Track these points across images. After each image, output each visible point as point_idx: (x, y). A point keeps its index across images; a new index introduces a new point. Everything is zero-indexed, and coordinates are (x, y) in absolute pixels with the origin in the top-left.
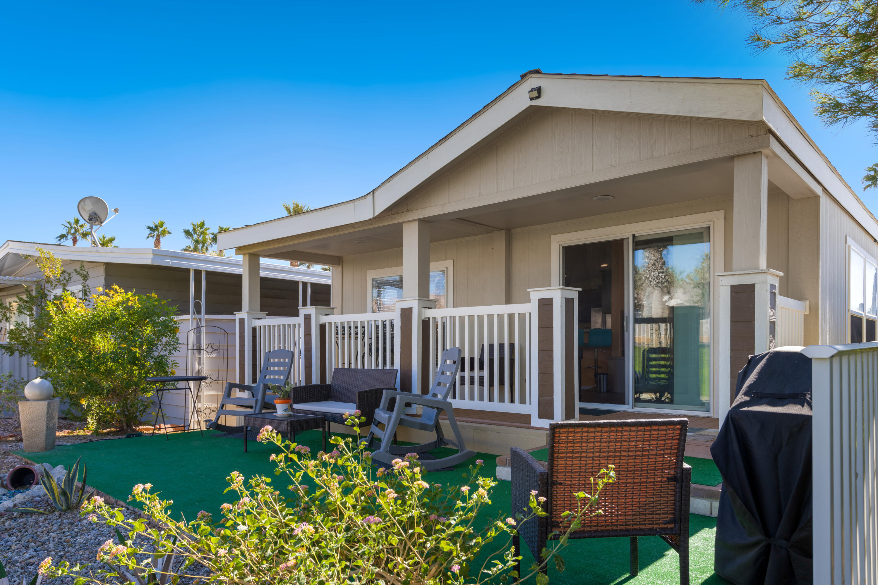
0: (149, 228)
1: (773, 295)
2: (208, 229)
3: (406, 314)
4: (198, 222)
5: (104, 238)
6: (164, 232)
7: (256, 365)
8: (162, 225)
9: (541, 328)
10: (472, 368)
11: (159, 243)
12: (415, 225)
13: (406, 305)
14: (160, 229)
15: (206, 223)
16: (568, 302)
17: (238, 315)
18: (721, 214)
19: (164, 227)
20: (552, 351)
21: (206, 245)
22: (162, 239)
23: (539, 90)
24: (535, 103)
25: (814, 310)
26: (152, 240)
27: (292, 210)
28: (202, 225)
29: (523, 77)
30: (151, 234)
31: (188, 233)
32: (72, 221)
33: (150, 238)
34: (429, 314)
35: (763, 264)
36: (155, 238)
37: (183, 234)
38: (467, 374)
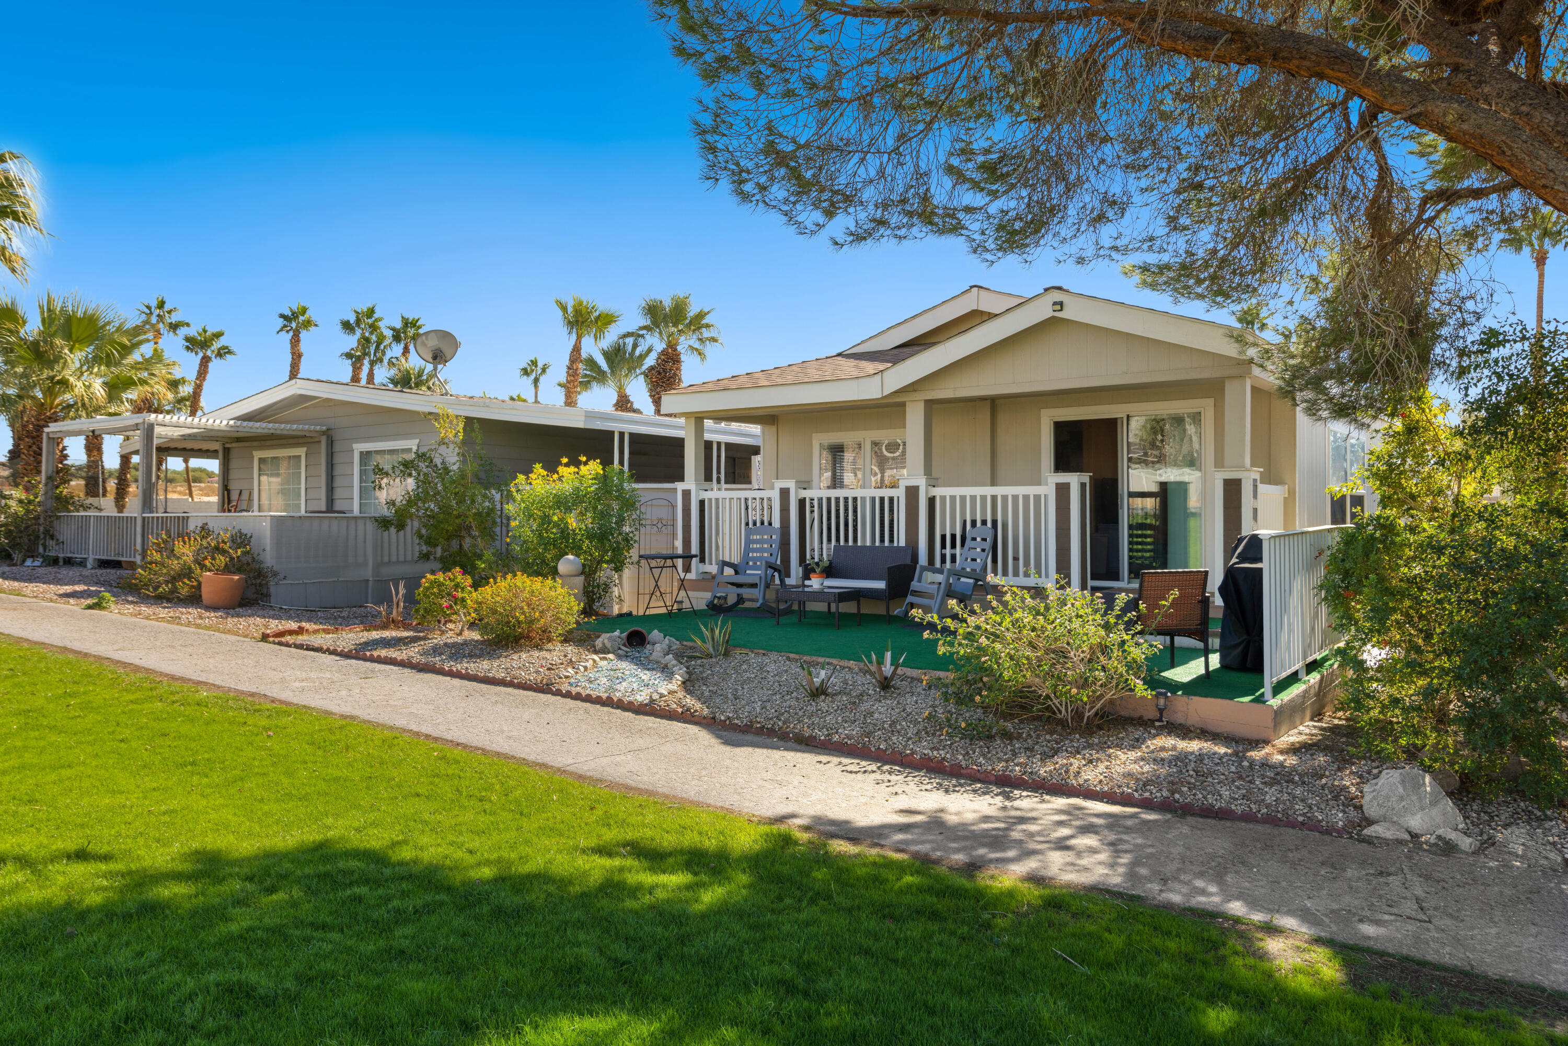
0: (282, 316)
1: (1255, 487)
2: (380, 319)
3: (912, 492)
4: (363, 307)
5: (205, 331)
6: (308, 324)
7: (690, 542)
8: (304, 311)
9: (1058, 509)
10: (953, 546)
11: (298, 341)
12: (921, 406)
13: (912, 483)
14: (301, 318)
15: (377, 309)
16: (1083, 485)
17: (680, 486)
18: (1211, 401)
19: (307, 316)
20: (1069, 529)
21: (382, 347)
22: (304, 335)
23: (1061, 304)
24: (1057, 314)
25: (1292, 492)
26: (287, 337)
27: (570, 310)
28: (371, 312)
29: (1046, 290)
30: (285, 326)
31: (347, 326)
32: (154, 304)
33: (284, 333)
34: (938, 492)
35: (1248, 461)
36: (291, 333)
37: (340, 326)
38: (948, 551)
